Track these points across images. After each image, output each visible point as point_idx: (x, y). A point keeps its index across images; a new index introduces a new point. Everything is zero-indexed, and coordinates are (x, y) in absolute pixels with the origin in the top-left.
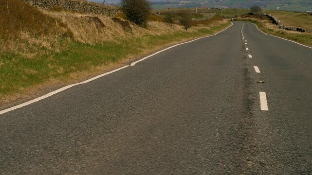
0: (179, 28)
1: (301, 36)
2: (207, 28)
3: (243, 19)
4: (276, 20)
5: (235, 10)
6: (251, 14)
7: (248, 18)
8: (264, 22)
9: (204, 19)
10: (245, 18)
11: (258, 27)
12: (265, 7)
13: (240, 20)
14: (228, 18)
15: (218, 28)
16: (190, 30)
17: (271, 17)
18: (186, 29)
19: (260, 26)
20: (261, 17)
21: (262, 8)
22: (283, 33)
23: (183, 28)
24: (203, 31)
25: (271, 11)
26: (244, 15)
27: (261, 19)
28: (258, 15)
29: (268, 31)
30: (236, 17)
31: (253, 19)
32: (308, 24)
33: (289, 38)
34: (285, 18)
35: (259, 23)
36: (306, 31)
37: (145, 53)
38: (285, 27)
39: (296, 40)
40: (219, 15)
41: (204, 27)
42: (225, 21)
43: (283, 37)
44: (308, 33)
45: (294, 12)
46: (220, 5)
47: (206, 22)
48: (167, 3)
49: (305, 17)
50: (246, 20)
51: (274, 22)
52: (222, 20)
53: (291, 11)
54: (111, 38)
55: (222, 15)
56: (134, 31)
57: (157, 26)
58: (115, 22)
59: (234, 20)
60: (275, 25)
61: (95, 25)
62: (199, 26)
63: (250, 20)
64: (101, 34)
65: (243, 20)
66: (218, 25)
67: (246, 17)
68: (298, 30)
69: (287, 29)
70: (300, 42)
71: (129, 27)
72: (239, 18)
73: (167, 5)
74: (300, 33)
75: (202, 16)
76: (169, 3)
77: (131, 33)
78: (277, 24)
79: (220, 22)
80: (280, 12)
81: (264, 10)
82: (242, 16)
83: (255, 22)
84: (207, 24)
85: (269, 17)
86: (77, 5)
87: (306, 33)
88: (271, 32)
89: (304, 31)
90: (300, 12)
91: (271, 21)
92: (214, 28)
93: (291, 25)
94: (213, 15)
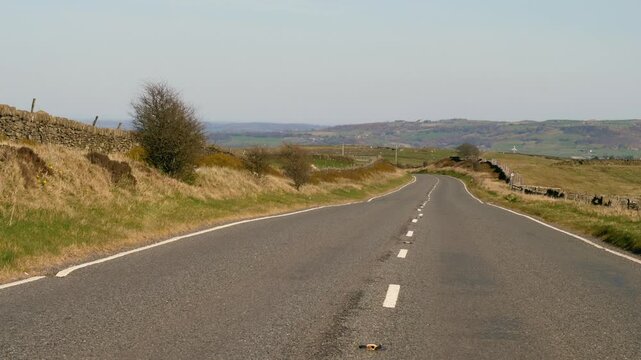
0: (279, 183)
1: (551, 207)
2: (355, 186)
3: (439, 169)
4: (507, 173)
5: (425, 151)
6: (456, 159)
7: (448, 168)
8: (482, 177)
9: (354, 167)
10: (444, 169)
11: (468, 186)
12: (489, 146)
13: (432, 172)
14: (408, 167)
15: (383, 188)
16: (308, 189)
17: (496, 166)
18: (297, 186)
19: (473, 184)
20: (476, 166)
21: (482, 148)
22: (514, 200)
23: (291, 185)
24: (342, 194)
25: (499, 155)
26: (442, 161)
27: (476, 170)
28: (470, 161)
29: (487, 194)
30: (425, 165)
31: (459, 169)
32: (572, 182)
33: (523, 210)
34: (528, 169)
35: (471, 177)
36: (566, 196)
37: (131, 241)
38: (524, 187)
39: (537, 214)
40: (387, 160)
41: (349, 185)
42: (399, 173)
43: (512, 208)
44: (570, 201)
45: (547, 158)
46: (394, 141)
47: (356, 175)
48: (287, 136)
49: (567, 167)
50: (444, 173)
51: (502, 177)
52: (393, 170)
53: (540, 156)
54: (59, 200)
55: (395, 161)
56: (141, 186)
57: (220, 178)
58: (93, 162)
59: (422, 172)
60: (502, 183)
61: (17, 168)
62: (336, 182)
63: (453, 173)
64: (32, 191)
65: (439, 172)
66: (383, 182)
67: (445, 166)
68: (550, 193)
69: (527, 192)
70: (546, 219)
71: (130, 177)
72: (430, 167)
73: (286, 138)
74: (552, 200)
75: (350, 161)
76: (291, 135)
77: (133, 192)
78: (508, 181)
79: (388, 175)
80: (518, 156)
81: (485, 153)
82: (436, 164)
83: (462, 176)
84: (359, 179)
85: (492, 166)
86: (20, 124)
87: (566, 200)
88: (491, 197)
89: (562, 195)
90: (557, 159)
91: (497, 175)
92: (372, 188)
93: (537, 184)
94: (374, 160)
